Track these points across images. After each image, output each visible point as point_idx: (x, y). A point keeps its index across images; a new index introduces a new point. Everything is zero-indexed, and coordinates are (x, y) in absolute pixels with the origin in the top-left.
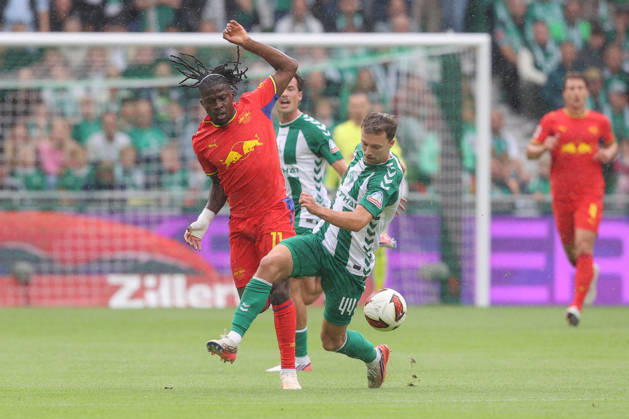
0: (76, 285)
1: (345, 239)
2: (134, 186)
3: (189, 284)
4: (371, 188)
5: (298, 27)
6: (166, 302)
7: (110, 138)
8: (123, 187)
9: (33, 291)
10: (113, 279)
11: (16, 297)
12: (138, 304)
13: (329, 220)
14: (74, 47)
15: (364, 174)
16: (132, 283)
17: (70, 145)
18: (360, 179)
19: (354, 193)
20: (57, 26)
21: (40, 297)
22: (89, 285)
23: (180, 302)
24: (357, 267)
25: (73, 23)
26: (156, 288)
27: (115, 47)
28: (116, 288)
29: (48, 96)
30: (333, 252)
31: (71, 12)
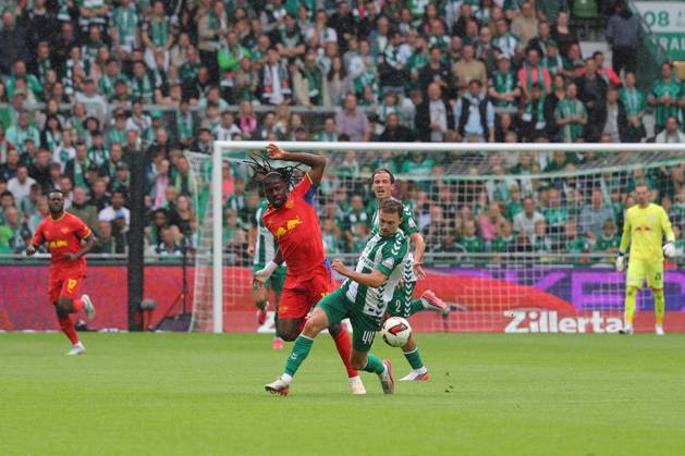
0: (480, 317)
1: (362, 290)
2: (545, 248)
3: (560, 318)
4: (386, 254)
5: (671, 139)
6: (544, 329)
7: (529, 215)
8: (537, 249)
9: (450, 322)
10: (507, 313)
11: (438, 326)
12: (525, 330)
13: (352, 278)
14: (512, 152)
15: (379, 243)
16: (520, 316)
17: (502, 219)
18: (377, 247)
19: (372, 256)
20: (500, 138)
21: (455, 326)
22: (489, 317)
23: (554, 329)
24: (371, 310)
25: (511, 136)
26: (538, 319)
27: (539, 152)
28: (511, 319)
29: (490, 187)
30: (354, 300)
31: (511, 129)
